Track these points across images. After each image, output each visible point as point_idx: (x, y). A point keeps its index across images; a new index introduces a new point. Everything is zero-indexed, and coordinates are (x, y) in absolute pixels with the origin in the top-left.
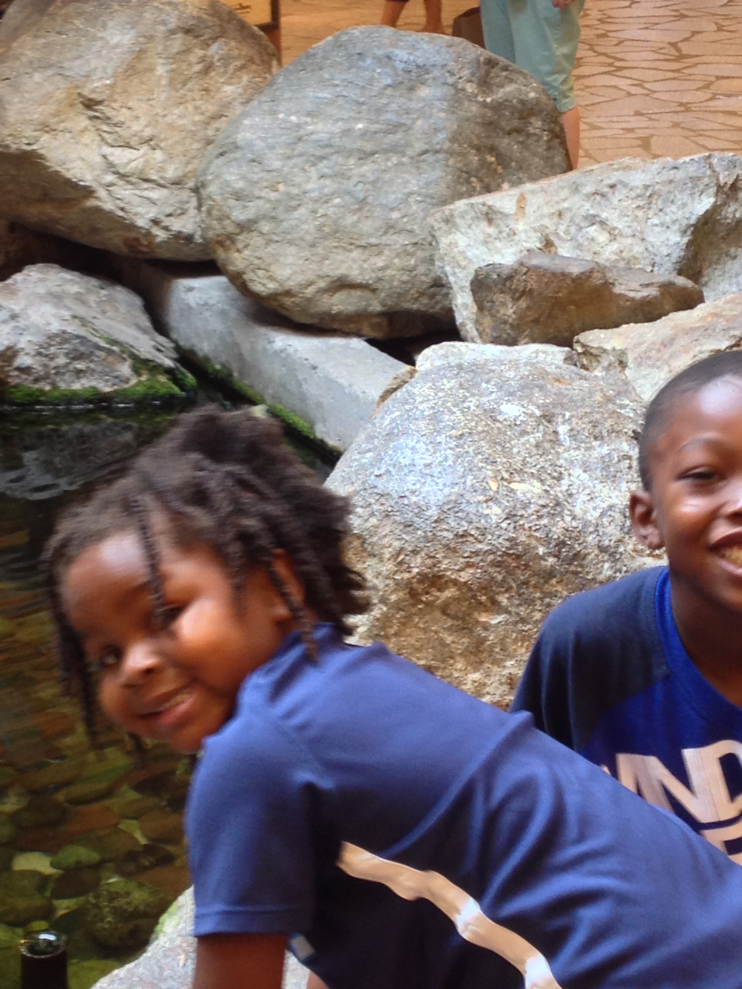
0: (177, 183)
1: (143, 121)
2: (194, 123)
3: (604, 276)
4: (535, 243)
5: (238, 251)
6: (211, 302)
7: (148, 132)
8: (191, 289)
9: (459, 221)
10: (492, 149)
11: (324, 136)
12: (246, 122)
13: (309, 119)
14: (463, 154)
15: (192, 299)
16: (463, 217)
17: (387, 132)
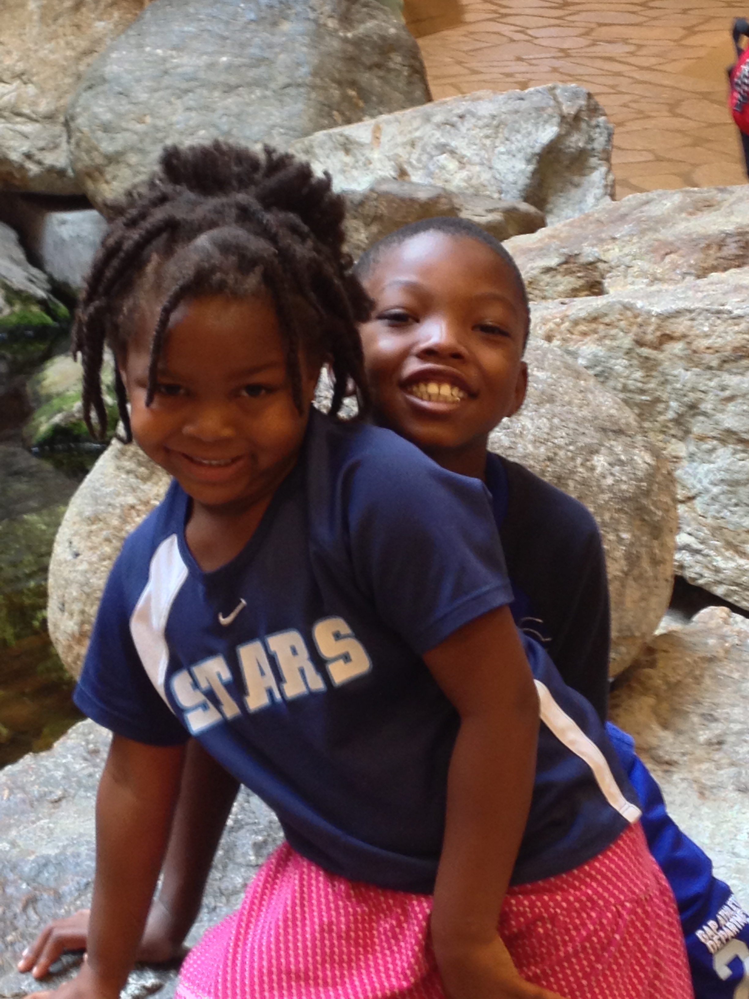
0: (50, 117)
1: (15, 55)
2: (66, 59)
3: (451, 201)
4: (389, 172)
5: (107, 182)
6: (84, 234)
7: (20, 67)
8: (64, 222)
9: (317, 151)
10: (353, 84)
11: (189, 69)
12: (114, 55)
13: (174, 53)
14: (325, 89)
15: (65, 232)
16: (322, 147)
17: (252, 66)
